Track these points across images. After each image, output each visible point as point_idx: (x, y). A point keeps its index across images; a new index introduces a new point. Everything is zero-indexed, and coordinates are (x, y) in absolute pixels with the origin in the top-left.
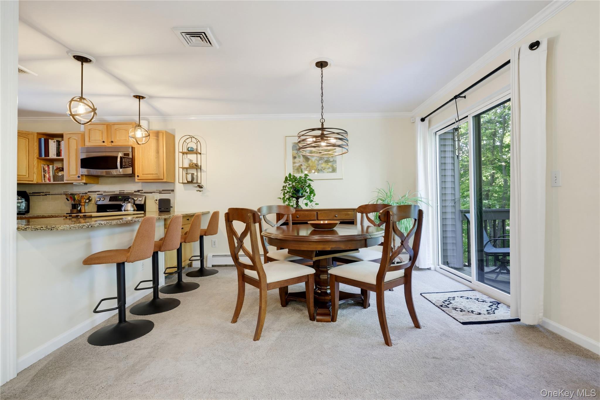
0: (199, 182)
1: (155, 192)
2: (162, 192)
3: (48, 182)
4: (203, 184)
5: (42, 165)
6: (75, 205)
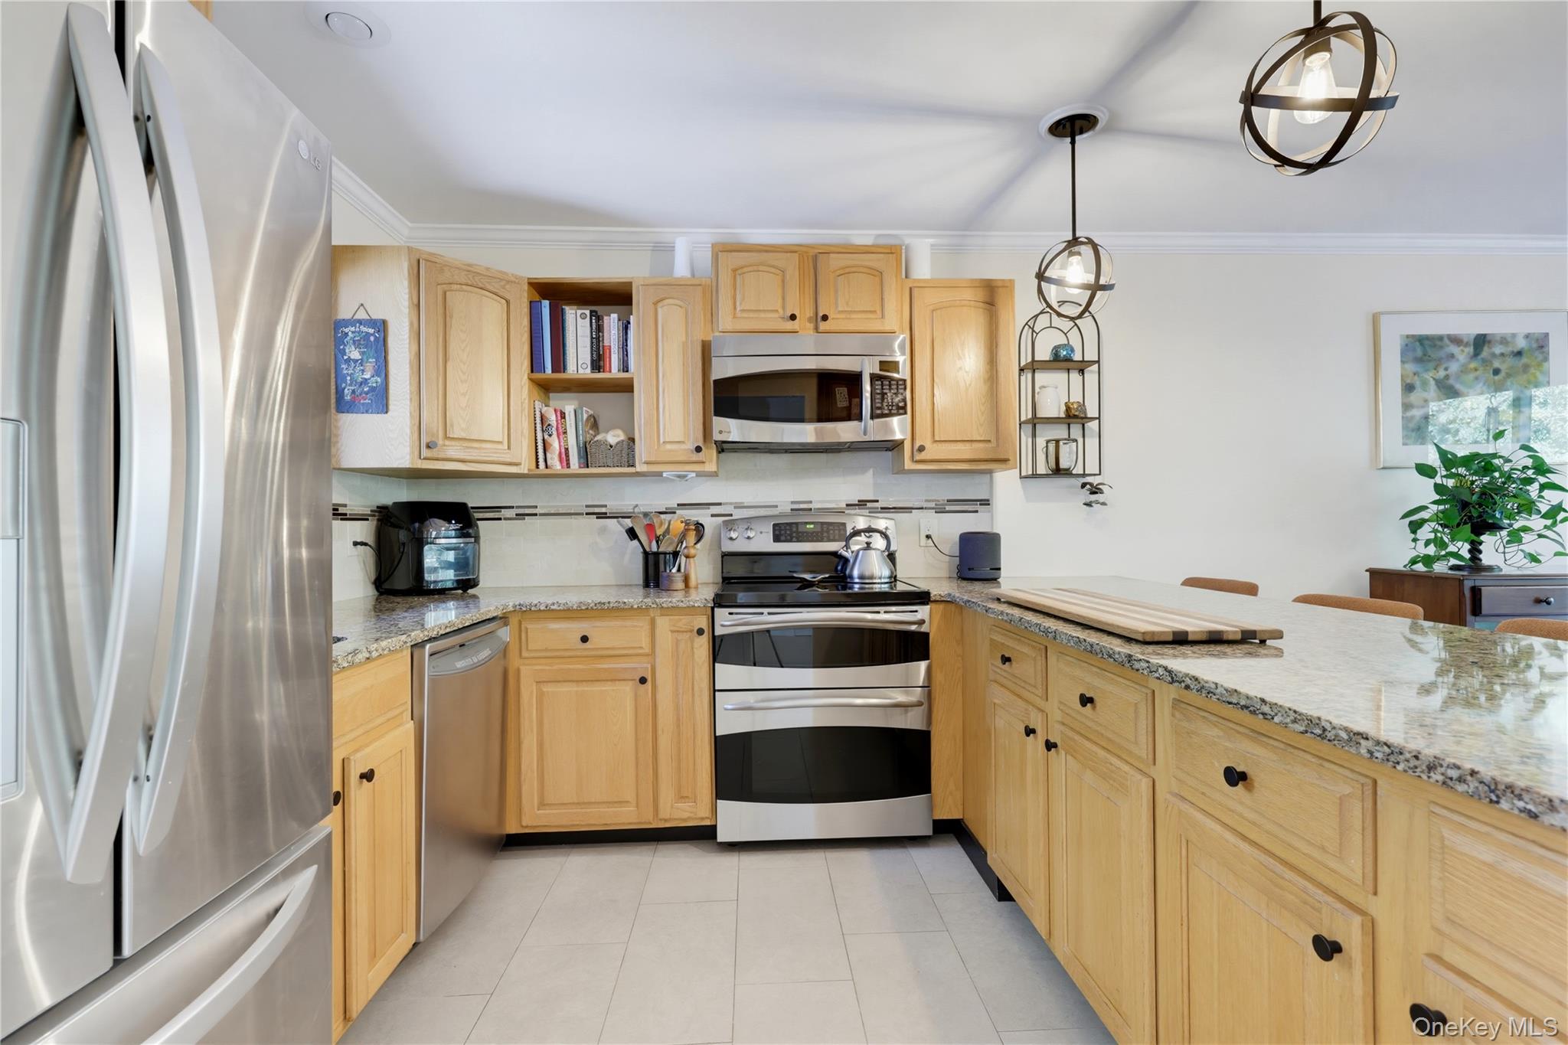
1: (922, 508)
2: (948, 508)
3: (558, 467)
5: (536, 402)
6: (657, 554)
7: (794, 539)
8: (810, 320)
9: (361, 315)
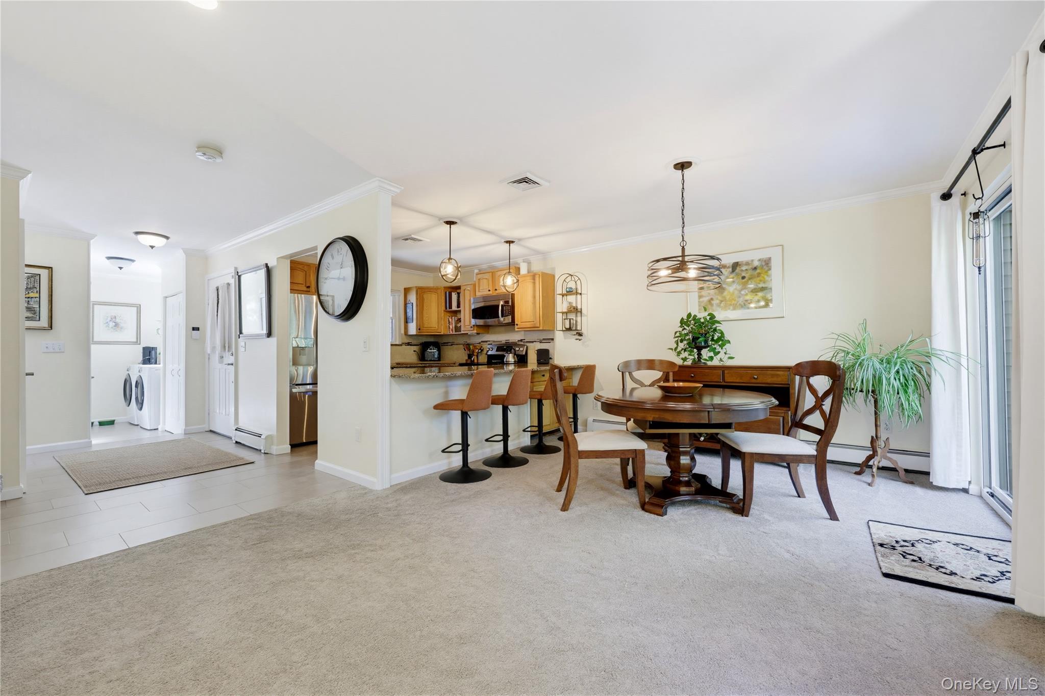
0: (579, 328)
1: (536, 342)
2: (543, 341)
3: (451, 333)
4: (584, 331)
5: (447, 316)
8: (493, 291)
9: (410, 302)
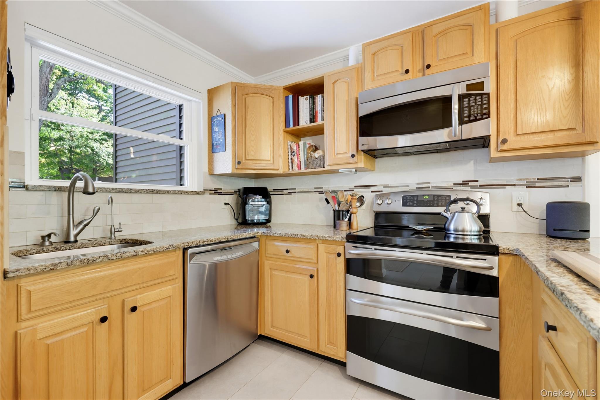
1: (514, 185)
2: (538, 184)
3: (296, 170)
5: (289, 142)
6: (339, 211)
7: (415, 205)
8: (419, 71)
9: (219, 114)
